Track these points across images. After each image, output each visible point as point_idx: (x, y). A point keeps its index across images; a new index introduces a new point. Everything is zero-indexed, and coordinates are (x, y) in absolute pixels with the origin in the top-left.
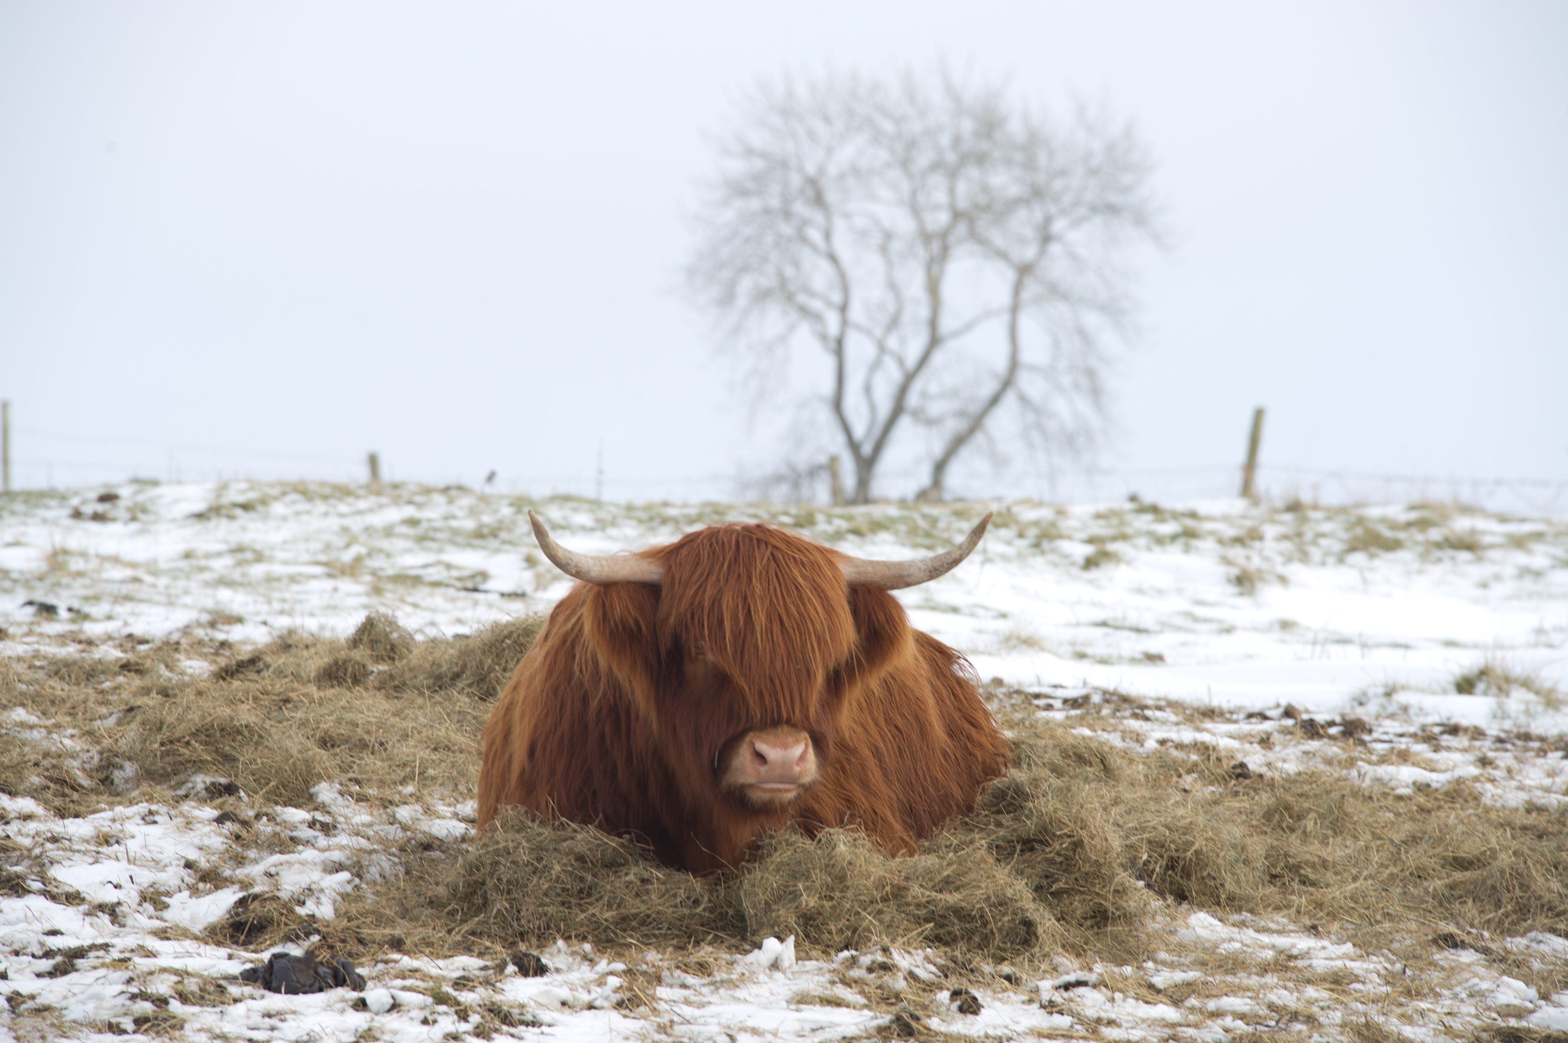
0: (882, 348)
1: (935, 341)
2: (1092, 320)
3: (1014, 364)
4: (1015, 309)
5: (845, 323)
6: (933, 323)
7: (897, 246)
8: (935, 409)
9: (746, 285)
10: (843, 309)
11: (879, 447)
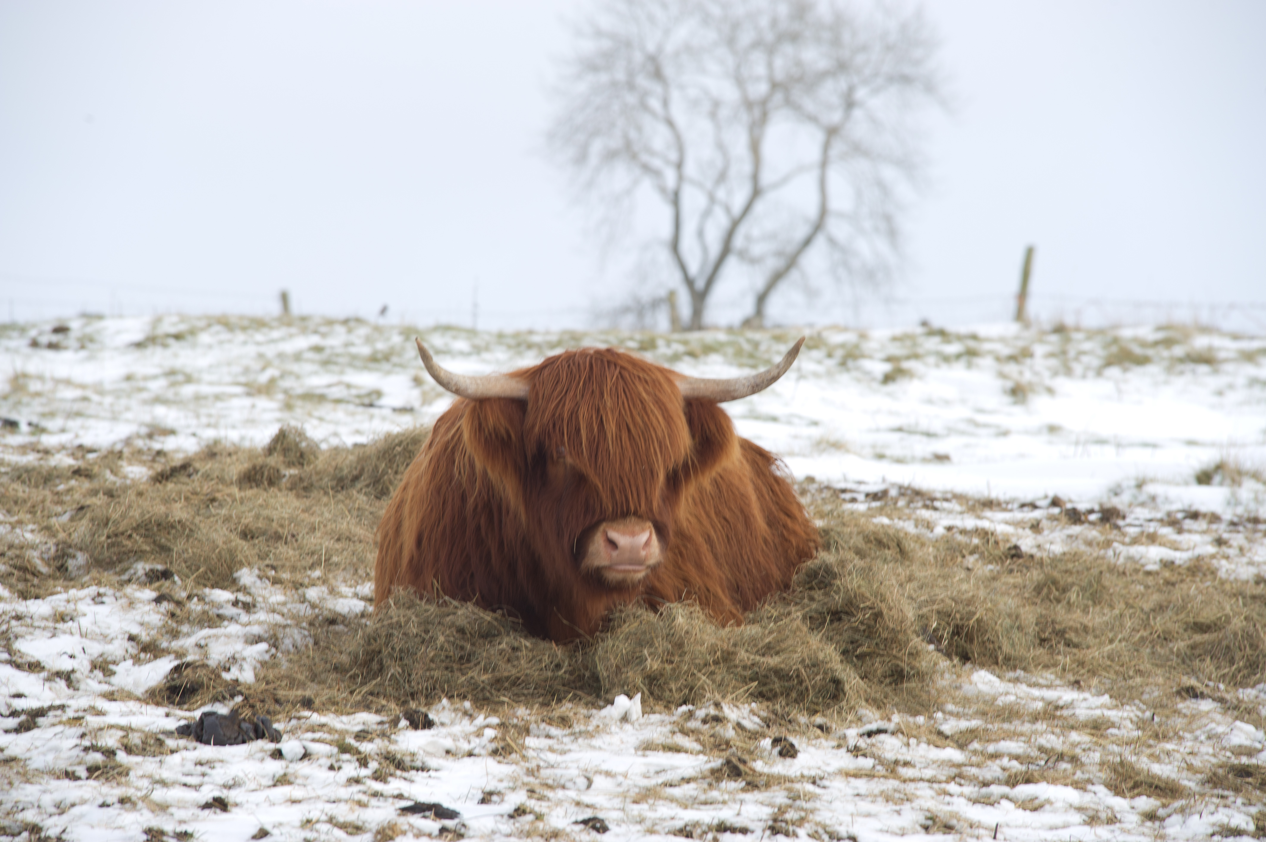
0: (712, 199)
1: (756, 192)
2: (889, 173)
3: (823, 212)
4: (824, 164)
5: (681, 178)
6: (755, 177)
7: (724, 113)
8: (757, 250)
9: (597, 147)
10: (679, 166)
11: (710, 281)
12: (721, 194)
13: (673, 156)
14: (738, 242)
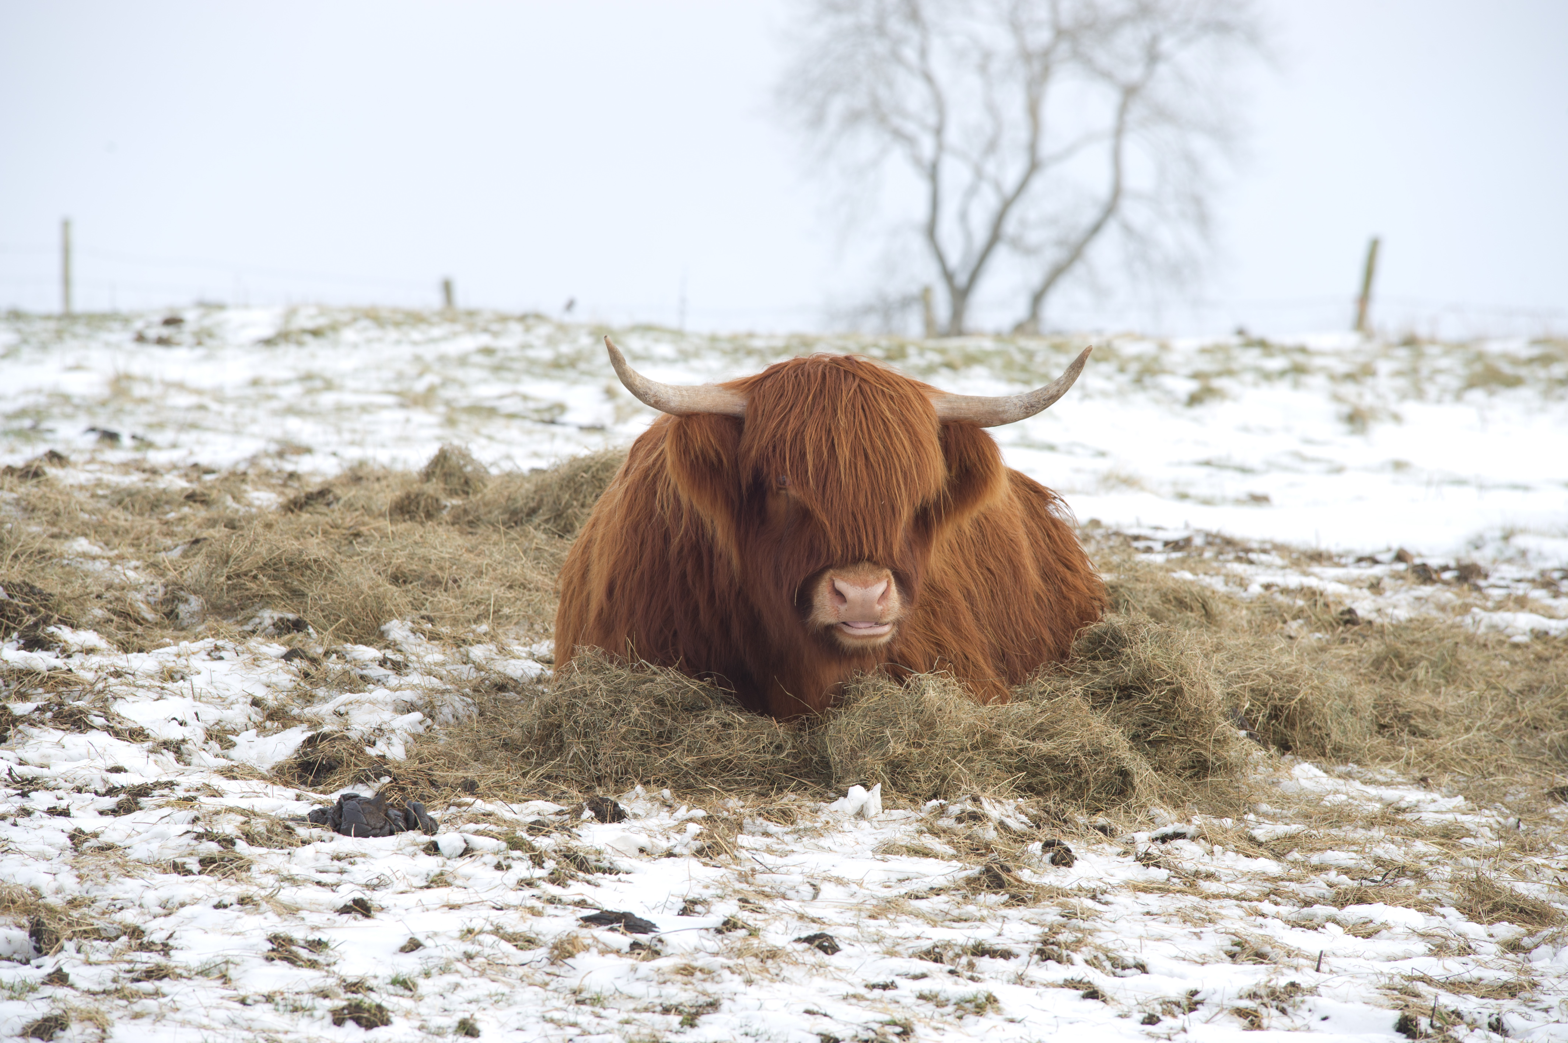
0: (979, 173)
1: (1034, 166)
2: (1200, 144)
3: (1117, 191)
4: (1119, 132)
5: (940, 147)
6: (1033, 147)
7: (996, 66)
8: (1034, 237)
9: (837, 106)
10: (939, 131)
11: (974, 276)
12: (990, 167)
13: (931, 119)
14: (1010, 227)
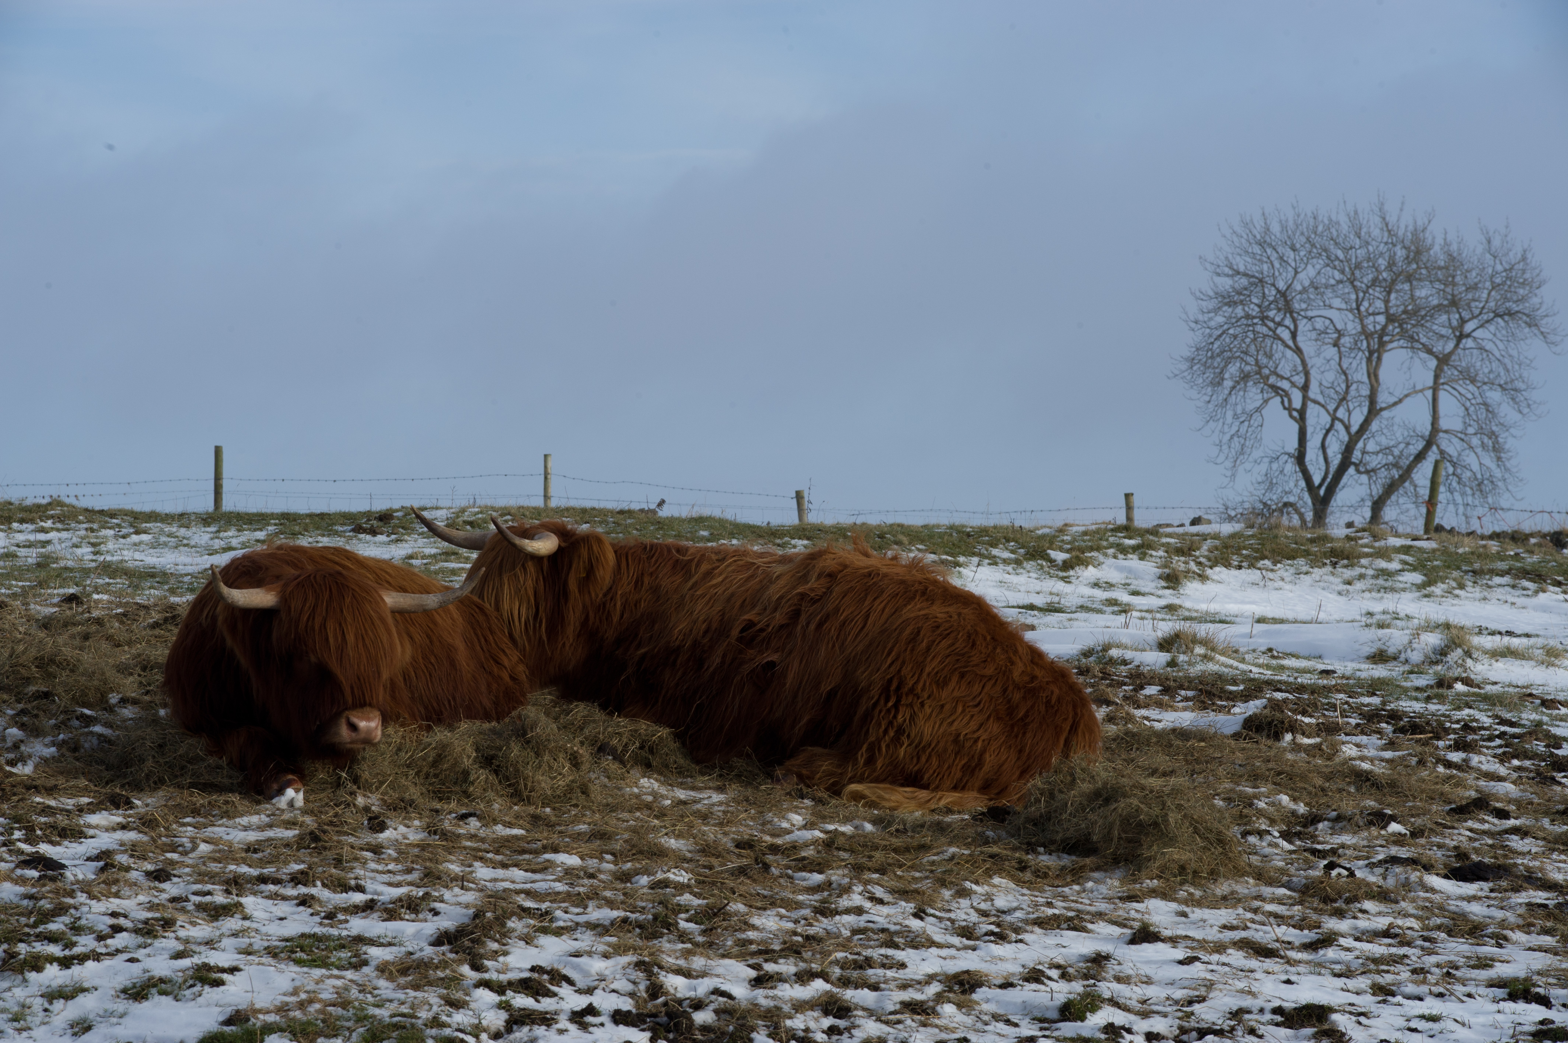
0: (1334, 418)
1: (1373, 411)
3: (1435, 429)
4: (1435, 389)
5: (1305, 398)
6: (1372, 399)
10: (1305, 388)
11: (1331, 490)
12: (1341, 413)
13: (1300, 380)
14: (1356, 455)
